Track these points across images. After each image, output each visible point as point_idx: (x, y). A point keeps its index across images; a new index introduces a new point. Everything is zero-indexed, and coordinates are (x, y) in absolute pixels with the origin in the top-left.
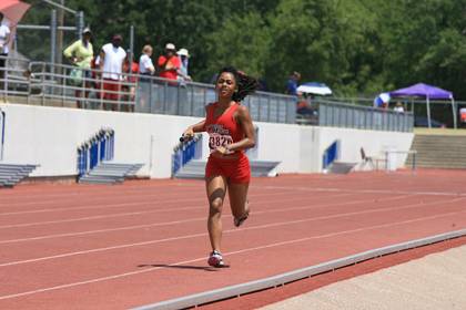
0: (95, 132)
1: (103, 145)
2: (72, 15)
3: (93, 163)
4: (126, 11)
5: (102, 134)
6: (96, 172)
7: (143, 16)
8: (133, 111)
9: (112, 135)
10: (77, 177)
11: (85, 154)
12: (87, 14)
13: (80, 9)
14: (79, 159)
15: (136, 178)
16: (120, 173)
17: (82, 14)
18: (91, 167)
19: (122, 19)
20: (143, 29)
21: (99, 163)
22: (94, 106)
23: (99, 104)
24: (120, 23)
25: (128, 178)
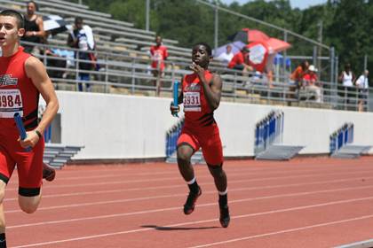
0: (341, 125)
1: (346, 133)
2: (326, 50)
3: (340, 145)
4: (362, 47)
5: (346, 126)
6: (342, 150)
9: (352, 126)
10: (329, 154)
11: (335, 140)
12: (336, 49)
13: (332, 45)
14: (331, 145)
15: (368, 155)
16: (357, 152)
17: (333, 49)
18: (339, 148)
19: (359, 52)
21: (344, 145)
23: (344, 106)
24: (358, 54)
25: (362, 155)
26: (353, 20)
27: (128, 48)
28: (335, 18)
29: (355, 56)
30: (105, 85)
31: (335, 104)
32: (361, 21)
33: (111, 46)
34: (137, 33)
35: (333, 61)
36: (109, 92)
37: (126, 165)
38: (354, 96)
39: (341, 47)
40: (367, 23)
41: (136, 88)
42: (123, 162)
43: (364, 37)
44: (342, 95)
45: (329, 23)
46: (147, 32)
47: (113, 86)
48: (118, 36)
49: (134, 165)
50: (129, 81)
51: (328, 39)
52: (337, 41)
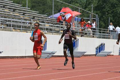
0: (100, 44)
1: (102, 47)
2: (94, 15)
4: (108, 14)
5: (102, 44)
6: (100, 53)
7: (112, 15)
8: (109, 39)
9: (104, 44)
10: (96, 55)
11: (98, 49)
14: (96, 51)
15: (110, 55)
16: (106, 54)
17: (97, 15)
18: (99, 53)
19: (107, 16)
20: (112, 19)
22: (100, 38)
23: (101, 37)
24: (106, 17)
25: (108, 55)
26: (105, 4)
27: (19, 14)
28: (98, 3)
29: (105, 18)
30: (11, 28)
31: (98, 36)
32: (108, 5)
33: (13, 13)
34: (23, 9)
35: (97, 19)
36: (12, 31)
37: (18, 59)
38: (105, 33)
39: (100, 14)
40: (110, 5)
41: (22, 30)
42: (17, 57)
43: (109, 10)
44: (100, 32)
45: (96, 5)
46: (27, 8)
47: (14, 29)
48: (16, 10)
49: (22, 59)
50: (20, 27)
51: (95, 11)
52: (98, 12)
